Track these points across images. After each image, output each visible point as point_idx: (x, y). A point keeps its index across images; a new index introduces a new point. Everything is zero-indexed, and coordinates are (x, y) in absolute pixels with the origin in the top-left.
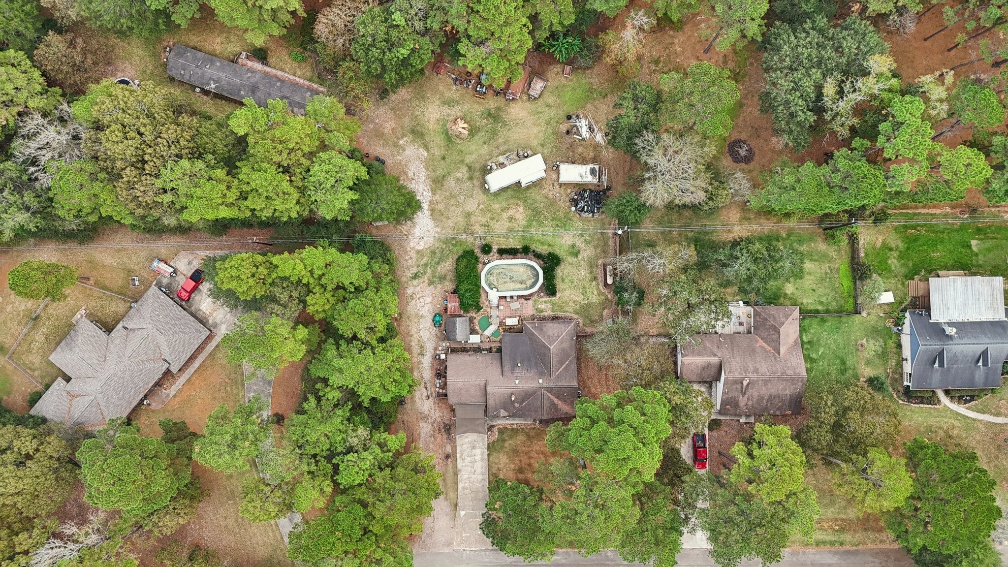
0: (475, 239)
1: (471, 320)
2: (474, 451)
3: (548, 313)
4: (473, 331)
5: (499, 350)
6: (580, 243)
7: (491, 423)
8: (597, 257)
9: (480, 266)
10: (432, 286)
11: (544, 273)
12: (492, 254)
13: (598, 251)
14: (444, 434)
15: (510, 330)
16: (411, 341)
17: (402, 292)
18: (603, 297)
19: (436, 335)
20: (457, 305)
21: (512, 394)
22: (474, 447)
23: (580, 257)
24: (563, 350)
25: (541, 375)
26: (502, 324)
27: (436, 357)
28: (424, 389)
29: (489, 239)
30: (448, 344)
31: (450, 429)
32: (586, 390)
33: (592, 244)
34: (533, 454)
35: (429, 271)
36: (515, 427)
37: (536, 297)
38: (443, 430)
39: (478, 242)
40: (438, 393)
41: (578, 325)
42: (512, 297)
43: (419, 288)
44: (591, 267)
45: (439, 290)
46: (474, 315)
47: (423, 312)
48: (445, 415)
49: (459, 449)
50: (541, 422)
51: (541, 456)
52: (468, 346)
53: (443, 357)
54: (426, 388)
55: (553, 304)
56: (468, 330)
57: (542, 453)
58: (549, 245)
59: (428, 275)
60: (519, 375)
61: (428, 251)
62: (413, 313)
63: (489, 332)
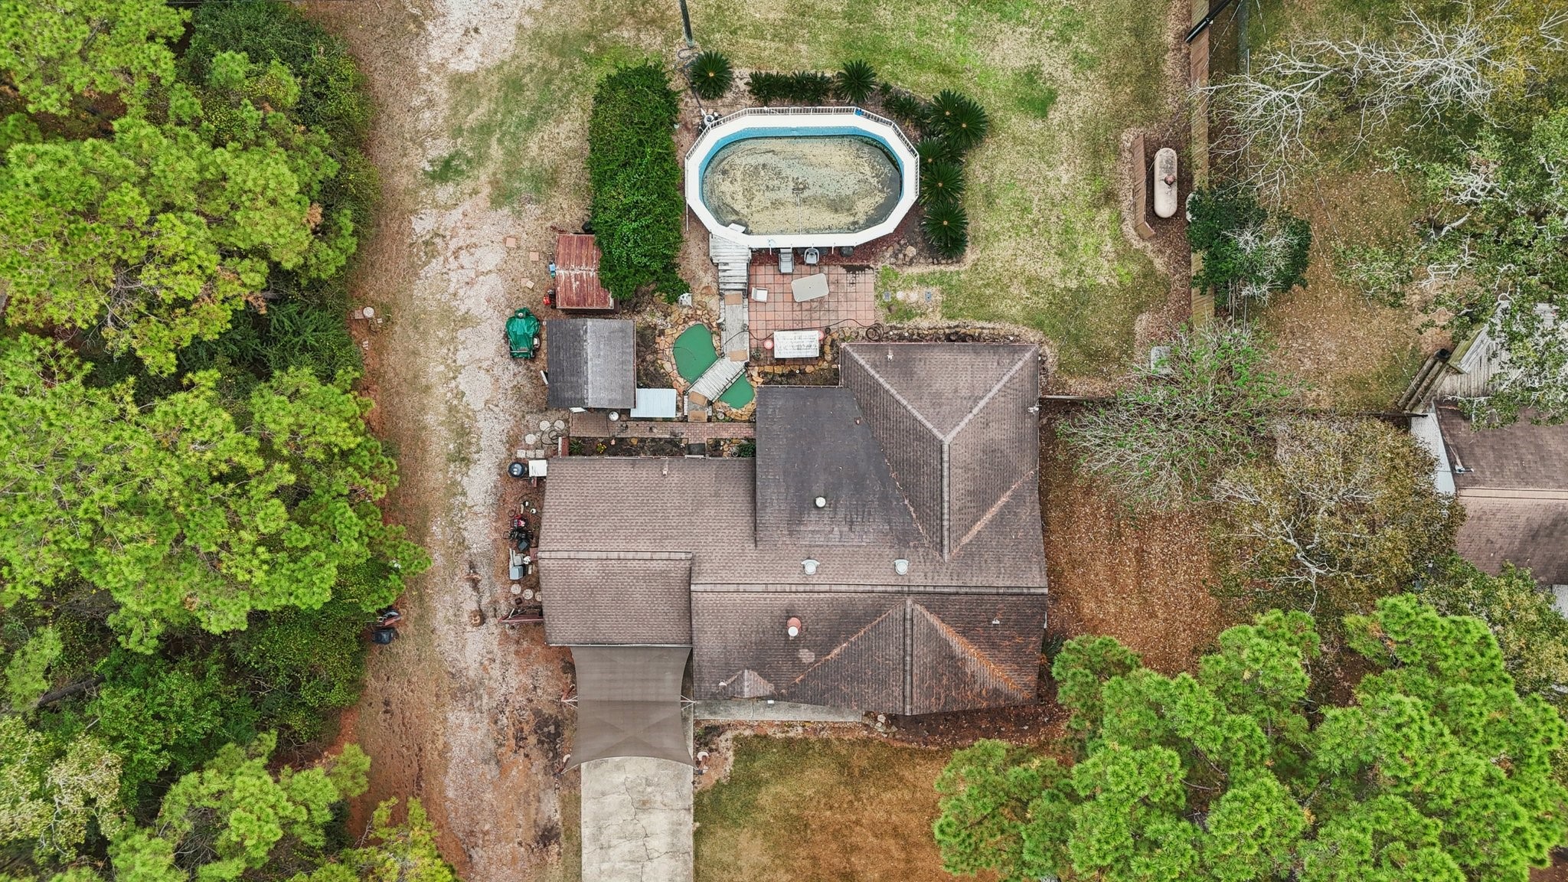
0: (667, 41)
1: (646, 341)
2: (645, 819)
3: (933, 320)
4: (650, 377)
5: (748, 450)
6: (1055, 65)
7: (708, 718)
8: (1120, 119)
9: (686, 138)
10: (506, 210)
11: (924, 167)
12: (729, 96)
13: (1122, 98)
14: (535, 753)
15: (792, 372)
16: (423, 409)
17: (395, 226)
18: (1135, 268)
19: (517, 388)
20: (591, 272)
21: (789, 614)
22: (644, 805)
23: (1055, 116)
24: (991, 451)
25: (903, 541)
26: (759, 356)
27: (516, 474)
28: (467, 587)
29: (720, 42)
30: (560, 425)
31: (558, 734)
32: (1065, 608)
33: (1101, 70)
34: (863, 837)
35: (496, 151)
36: (797, 733)
37: (885, 261)
38: (532, 740)
39: (682, 53)
40: (519, 601)
41: (1040, 363)
42: (798, 254)
43: (457, 214)
44: (1096, 154)
45: (530, 223)
46: (658, 320)
47: (470, 303)
48: (542, 682)
49: (588, 809)
50: (892, 719)
51: (890, 843)
52: (634, 433)
53: (538, 468)
54: (475, 584)
55: (950, 288)
56: (631, 368)
57: (896, 832)
58: (945, 70)
59: (491, 167)
60: (820, 540)
61: (495, 79)
62: (432, 306)
63: (709, 385)
